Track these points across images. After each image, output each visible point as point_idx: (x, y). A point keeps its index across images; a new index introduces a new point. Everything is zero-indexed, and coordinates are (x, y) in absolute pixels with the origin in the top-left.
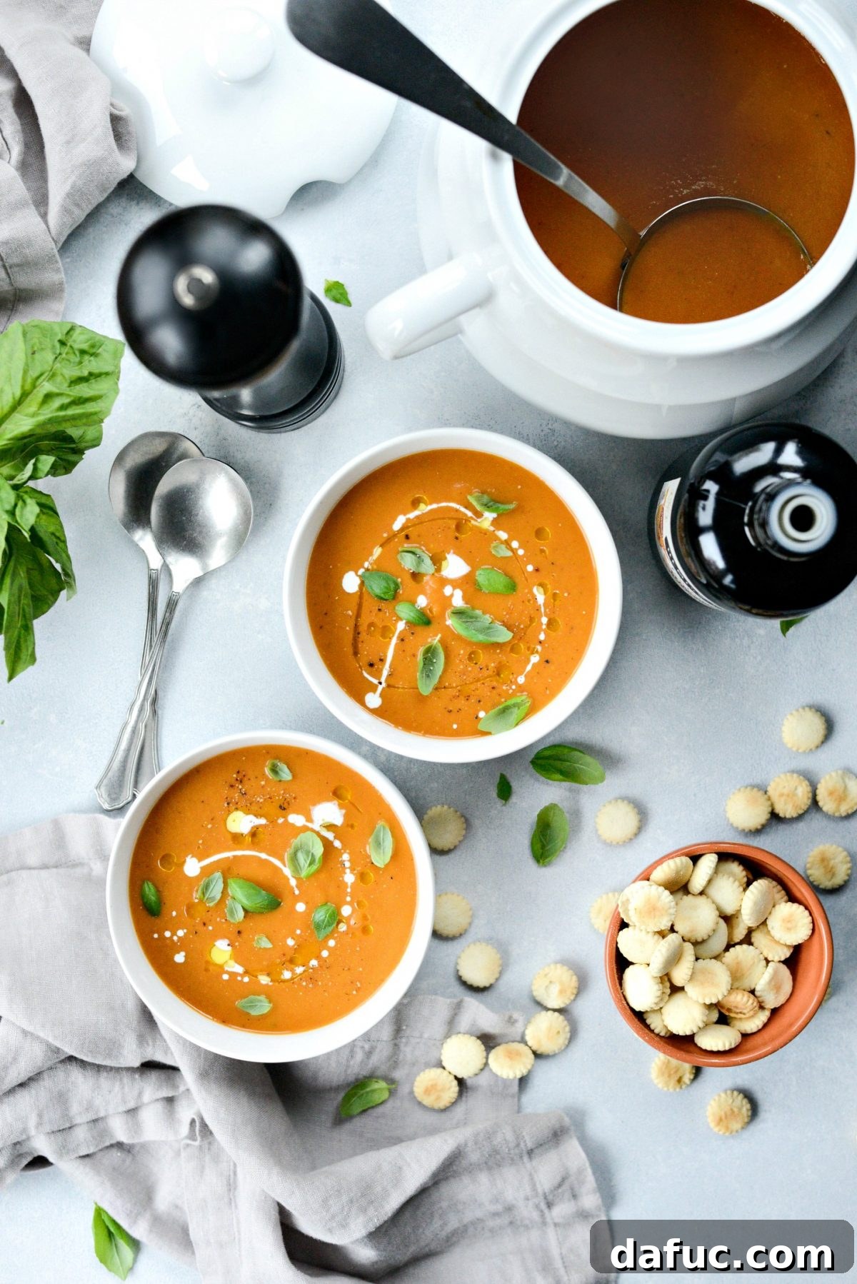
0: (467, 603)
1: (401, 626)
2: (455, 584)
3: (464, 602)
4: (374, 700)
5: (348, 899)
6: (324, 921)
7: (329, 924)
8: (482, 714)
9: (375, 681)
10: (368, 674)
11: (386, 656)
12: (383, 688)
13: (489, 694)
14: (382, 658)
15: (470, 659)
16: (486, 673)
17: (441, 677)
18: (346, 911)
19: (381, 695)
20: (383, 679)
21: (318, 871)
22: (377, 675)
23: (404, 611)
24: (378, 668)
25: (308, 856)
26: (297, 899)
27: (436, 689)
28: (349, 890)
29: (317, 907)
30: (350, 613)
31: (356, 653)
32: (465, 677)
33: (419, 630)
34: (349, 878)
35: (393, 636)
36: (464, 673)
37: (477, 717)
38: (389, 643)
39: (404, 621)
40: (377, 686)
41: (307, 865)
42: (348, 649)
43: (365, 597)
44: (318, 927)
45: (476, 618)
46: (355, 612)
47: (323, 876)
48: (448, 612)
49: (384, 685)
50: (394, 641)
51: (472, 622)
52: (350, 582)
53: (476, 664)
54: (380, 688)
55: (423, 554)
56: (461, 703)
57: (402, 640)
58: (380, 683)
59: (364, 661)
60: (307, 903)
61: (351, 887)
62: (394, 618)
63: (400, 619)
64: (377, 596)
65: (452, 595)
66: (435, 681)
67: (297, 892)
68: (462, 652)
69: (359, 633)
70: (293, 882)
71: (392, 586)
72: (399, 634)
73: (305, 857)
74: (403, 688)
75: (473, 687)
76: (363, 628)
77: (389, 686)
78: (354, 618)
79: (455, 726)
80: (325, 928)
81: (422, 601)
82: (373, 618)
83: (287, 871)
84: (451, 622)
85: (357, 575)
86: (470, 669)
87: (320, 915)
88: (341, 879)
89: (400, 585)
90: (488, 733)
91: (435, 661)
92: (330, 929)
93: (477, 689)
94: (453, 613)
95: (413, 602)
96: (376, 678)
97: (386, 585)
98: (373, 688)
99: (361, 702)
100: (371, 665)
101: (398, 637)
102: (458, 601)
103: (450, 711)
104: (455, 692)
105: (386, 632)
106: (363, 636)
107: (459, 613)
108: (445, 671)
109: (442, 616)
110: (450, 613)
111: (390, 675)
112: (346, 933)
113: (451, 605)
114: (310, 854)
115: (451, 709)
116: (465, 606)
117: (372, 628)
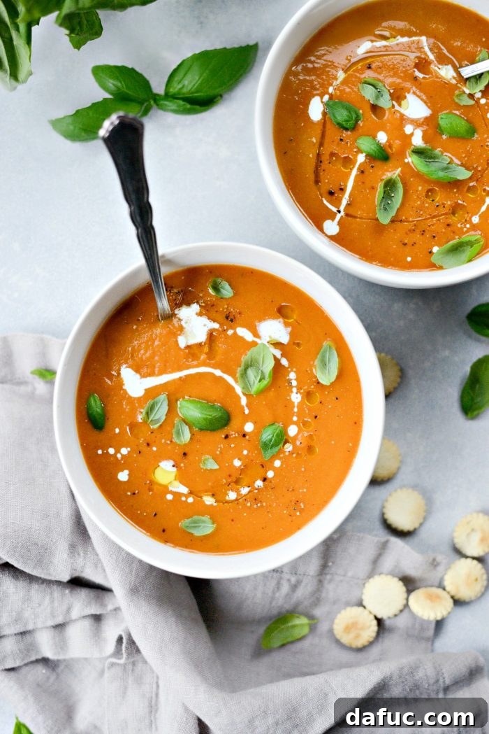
0: (426, 143)
1: (361, 158)
2: (417, 123)
3: (423, 142)
4: (332, 227)
5: (295, 419)
6: (271, 439)
7: (276, 445)
8: (435, 249)
9: (334, 209)
10: (327, 201)
11: (346, 186)
12: (342, 217)
13: (444, 230)
14: (342, 187)
15: (427, 196)
16: (443, 211)
17: (398, 210)
18: (293, 431)
19: (339, 223)
20: (342, 208)
21: (266, 389)
22: (337, 203)
23: (365, 144)
24: (338, 197)
25: (258, 373)
26: (246, 419)
27: (393, 221)
28: (296, 410)
29: (265, 427)
30: (314, 140)
31: (317, 181)
32: (421, 213)
33: (378, 164)
34: (296, 398)
35: (354, 167)
36: (421, 208)
37: (431, 252)
38: (350, 174)
39: (364, 154)
40: (335, 214)
41: (257, 382)
42: (310, 176)
43: (328, 125)
44: (266, 446)
45: (434, 158)
46: (319, 140)
47: (272, 394)
48: (408, 152)
49: (342, 213)
50: (354, 172)
51: (430, 162)
52: (316, 110)
53: (433, 201)
54: (338, 216)
55: (383, 88)
56: (417, 237)
57: (363, 172)
58: (339, 212)
59: (324, 188)
60: (255, 423)
61: (298, 407)
62: (355, 150)
63: (360, 151)
64: (338, 124)
65: (412, 134)
66: (393, 213)
67: (247, 412)
68: (420, 188)
69: (321, 162)
70: (244, 401)
71: (354, 116)
72: (359, 166)
73: (256, 374)
74: (361, 218)
75: (429, 222)
76: (325, 158)
77: (347, 215)
78: (317, 146)
79: (409, 259)
80: (271, 448)
81: (382, 137)
82: (335, 149)
83: (239, 390)
84: (411, 159)
85: (322, 102)
86: (427, 205)
87: (267, 435)
88: (288, 398)
89: (361, 116)
90: (441, 268)
91: (393, 195)
92: (276, 450)
93: (433, 225)
94: (413, 152)
95: (374, 137)
96: (336, 207)
97: (348, 114)
98: (332, 216)
99: (321, 229)
100: (331, 193)
101: (359, 169)
102: (418, 141)
103: (405, 244)
104: (411, 226)
105: (348, 162)
106: (325, 165)
107: (419, 152)
108: (403, 204)
109: (402, 154)
110: (410, 151)
111: (348, 205)
112: (291, 453)
113: (411, 144)
114: (260, 372)
115: (406, 241)
116: (424, 145)
117: (334, 158)
